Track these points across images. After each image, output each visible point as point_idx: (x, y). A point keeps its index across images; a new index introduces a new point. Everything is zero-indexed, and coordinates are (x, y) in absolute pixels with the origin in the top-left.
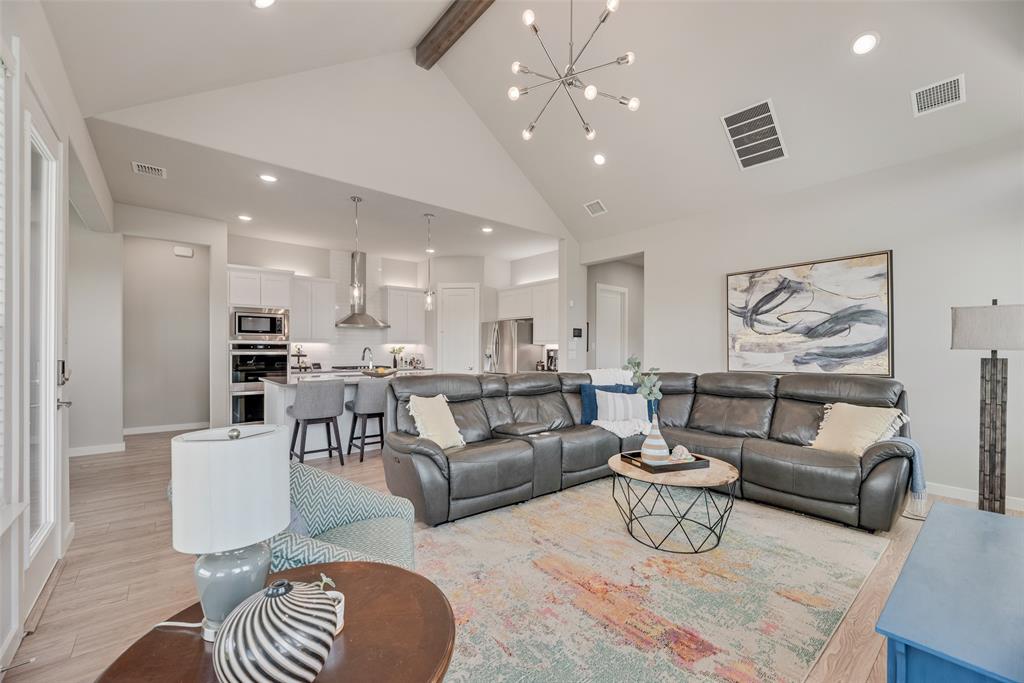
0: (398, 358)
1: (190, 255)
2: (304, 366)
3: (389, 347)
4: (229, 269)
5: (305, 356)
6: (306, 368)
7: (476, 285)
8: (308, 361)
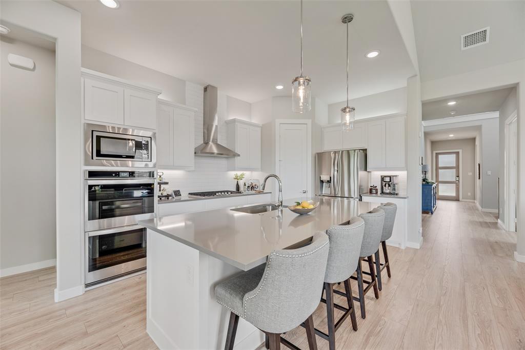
0: (241, 183)
1: (31, 66)
2: (165, 194)
3: (232, 174)
4: (83, 74)
5: (167, 183)
6: (168, 196)
7: (309, 122)
8: (168, 189)
